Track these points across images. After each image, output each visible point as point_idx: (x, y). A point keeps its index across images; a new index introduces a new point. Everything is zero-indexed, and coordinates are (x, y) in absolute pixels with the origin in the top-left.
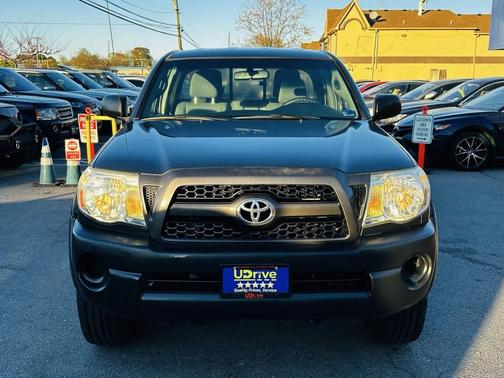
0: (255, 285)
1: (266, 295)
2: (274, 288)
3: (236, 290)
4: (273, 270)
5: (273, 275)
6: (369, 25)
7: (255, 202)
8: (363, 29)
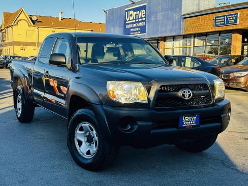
0: (189, 123)
1: (193, 126)
2: (195, 123)
3: (183, 126)
4: (195, 116)
5: (195, 118)
6: (32, 24)
7: (186, 91)
8: (29, 26)
